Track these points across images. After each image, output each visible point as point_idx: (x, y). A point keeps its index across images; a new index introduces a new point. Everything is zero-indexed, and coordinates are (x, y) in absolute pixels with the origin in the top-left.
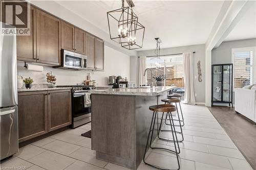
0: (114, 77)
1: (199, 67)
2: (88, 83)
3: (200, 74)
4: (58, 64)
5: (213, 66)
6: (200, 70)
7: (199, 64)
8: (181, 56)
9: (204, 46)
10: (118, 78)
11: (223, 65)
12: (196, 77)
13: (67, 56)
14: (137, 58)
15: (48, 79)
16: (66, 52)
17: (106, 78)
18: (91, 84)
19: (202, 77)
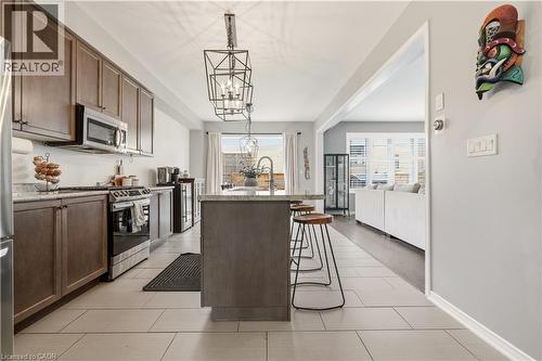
0: (170, 169)
1: (306, 157)
2: (120, 181)
3: (307, 168)
4: (68, 138)
5: (325, 155)
6: (307, 162)
7: (305, 152)
8: (280, 137)
9: (312, 125)
10: (177, 171)
11: (337, 155)
12: (302, 172)
13: (90, 120)
14: (202, 134)
15: (38, 171)
16: (89, 113)
17: (152, 172)
18: (128, 183)
19: (310, 172)
